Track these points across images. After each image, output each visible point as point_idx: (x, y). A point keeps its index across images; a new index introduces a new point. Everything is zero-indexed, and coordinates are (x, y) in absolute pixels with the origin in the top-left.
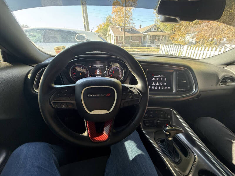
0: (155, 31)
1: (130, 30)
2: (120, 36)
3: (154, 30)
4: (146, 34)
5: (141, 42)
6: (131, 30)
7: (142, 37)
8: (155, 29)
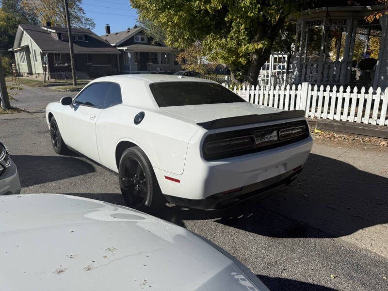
0: (142, 42)
1: (84, 38)
2: (57, 52)
3: (141, 40)
4: (124, 48)
5: (117, 67)
6: (86, 40)
7: (116, 55)
8: (143, 39)
